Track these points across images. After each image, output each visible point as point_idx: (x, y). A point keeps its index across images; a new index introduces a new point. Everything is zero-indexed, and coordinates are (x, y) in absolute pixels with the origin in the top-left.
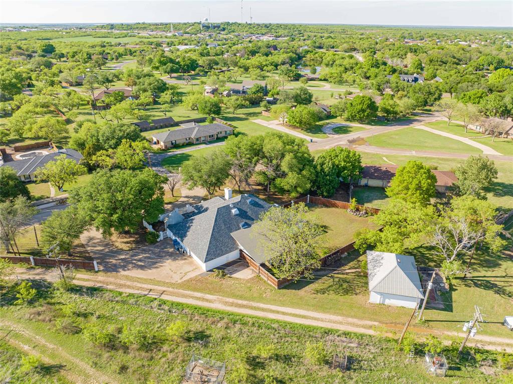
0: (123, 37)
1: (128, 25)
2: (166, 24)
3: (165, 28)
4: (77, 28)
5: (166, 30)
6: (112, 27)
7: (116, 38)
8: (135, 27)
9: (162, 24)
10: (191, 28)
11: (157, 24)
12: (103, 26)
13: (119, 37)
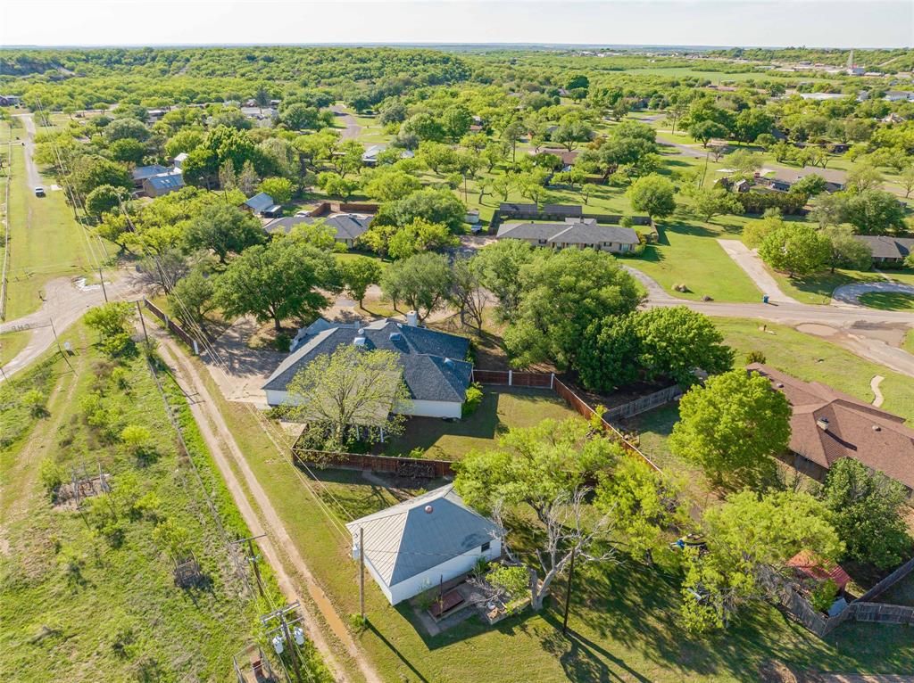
0: (743, 72)
1: (769, 51)
2: (844, 52)
3: (837, 59)
4: (680, 54)
5: (837, 62)
6: (739, 53)
7: (728, 73)
8: (780, 55)
9: (835, 51)
10: (895, 59)
11: (824, 51)
12: (723, 51)
13: (736, 72)
